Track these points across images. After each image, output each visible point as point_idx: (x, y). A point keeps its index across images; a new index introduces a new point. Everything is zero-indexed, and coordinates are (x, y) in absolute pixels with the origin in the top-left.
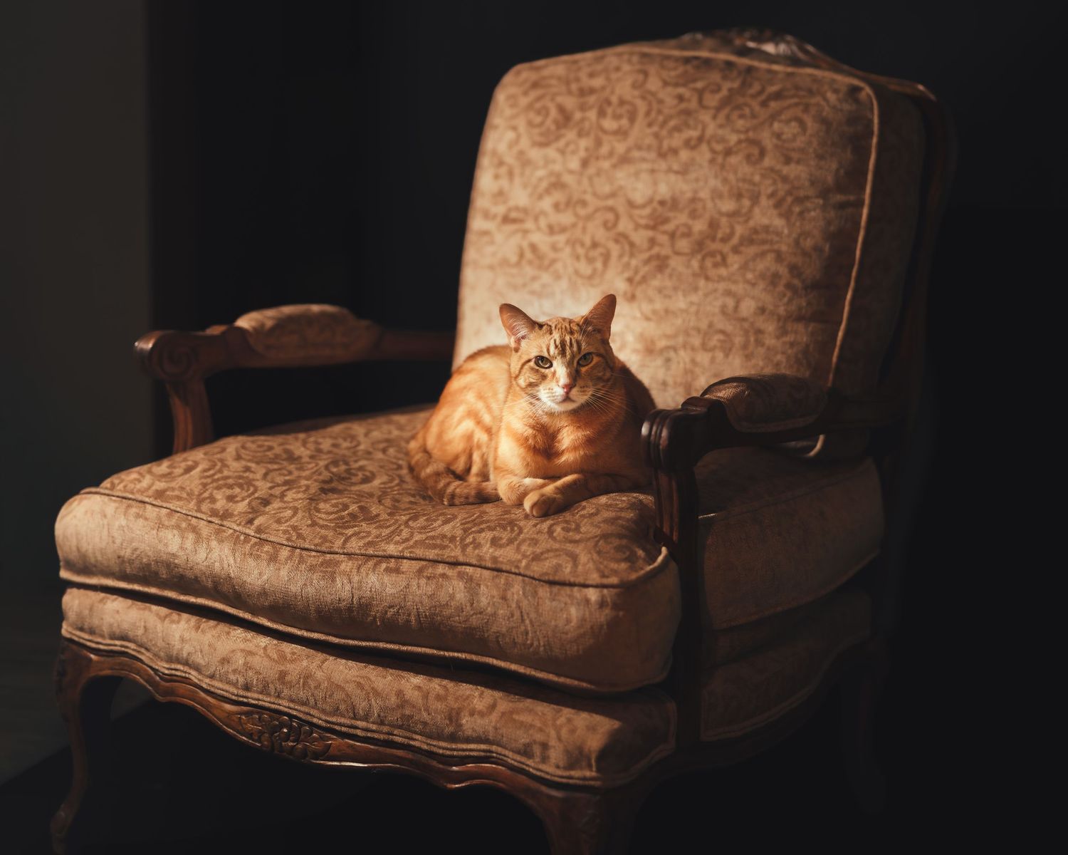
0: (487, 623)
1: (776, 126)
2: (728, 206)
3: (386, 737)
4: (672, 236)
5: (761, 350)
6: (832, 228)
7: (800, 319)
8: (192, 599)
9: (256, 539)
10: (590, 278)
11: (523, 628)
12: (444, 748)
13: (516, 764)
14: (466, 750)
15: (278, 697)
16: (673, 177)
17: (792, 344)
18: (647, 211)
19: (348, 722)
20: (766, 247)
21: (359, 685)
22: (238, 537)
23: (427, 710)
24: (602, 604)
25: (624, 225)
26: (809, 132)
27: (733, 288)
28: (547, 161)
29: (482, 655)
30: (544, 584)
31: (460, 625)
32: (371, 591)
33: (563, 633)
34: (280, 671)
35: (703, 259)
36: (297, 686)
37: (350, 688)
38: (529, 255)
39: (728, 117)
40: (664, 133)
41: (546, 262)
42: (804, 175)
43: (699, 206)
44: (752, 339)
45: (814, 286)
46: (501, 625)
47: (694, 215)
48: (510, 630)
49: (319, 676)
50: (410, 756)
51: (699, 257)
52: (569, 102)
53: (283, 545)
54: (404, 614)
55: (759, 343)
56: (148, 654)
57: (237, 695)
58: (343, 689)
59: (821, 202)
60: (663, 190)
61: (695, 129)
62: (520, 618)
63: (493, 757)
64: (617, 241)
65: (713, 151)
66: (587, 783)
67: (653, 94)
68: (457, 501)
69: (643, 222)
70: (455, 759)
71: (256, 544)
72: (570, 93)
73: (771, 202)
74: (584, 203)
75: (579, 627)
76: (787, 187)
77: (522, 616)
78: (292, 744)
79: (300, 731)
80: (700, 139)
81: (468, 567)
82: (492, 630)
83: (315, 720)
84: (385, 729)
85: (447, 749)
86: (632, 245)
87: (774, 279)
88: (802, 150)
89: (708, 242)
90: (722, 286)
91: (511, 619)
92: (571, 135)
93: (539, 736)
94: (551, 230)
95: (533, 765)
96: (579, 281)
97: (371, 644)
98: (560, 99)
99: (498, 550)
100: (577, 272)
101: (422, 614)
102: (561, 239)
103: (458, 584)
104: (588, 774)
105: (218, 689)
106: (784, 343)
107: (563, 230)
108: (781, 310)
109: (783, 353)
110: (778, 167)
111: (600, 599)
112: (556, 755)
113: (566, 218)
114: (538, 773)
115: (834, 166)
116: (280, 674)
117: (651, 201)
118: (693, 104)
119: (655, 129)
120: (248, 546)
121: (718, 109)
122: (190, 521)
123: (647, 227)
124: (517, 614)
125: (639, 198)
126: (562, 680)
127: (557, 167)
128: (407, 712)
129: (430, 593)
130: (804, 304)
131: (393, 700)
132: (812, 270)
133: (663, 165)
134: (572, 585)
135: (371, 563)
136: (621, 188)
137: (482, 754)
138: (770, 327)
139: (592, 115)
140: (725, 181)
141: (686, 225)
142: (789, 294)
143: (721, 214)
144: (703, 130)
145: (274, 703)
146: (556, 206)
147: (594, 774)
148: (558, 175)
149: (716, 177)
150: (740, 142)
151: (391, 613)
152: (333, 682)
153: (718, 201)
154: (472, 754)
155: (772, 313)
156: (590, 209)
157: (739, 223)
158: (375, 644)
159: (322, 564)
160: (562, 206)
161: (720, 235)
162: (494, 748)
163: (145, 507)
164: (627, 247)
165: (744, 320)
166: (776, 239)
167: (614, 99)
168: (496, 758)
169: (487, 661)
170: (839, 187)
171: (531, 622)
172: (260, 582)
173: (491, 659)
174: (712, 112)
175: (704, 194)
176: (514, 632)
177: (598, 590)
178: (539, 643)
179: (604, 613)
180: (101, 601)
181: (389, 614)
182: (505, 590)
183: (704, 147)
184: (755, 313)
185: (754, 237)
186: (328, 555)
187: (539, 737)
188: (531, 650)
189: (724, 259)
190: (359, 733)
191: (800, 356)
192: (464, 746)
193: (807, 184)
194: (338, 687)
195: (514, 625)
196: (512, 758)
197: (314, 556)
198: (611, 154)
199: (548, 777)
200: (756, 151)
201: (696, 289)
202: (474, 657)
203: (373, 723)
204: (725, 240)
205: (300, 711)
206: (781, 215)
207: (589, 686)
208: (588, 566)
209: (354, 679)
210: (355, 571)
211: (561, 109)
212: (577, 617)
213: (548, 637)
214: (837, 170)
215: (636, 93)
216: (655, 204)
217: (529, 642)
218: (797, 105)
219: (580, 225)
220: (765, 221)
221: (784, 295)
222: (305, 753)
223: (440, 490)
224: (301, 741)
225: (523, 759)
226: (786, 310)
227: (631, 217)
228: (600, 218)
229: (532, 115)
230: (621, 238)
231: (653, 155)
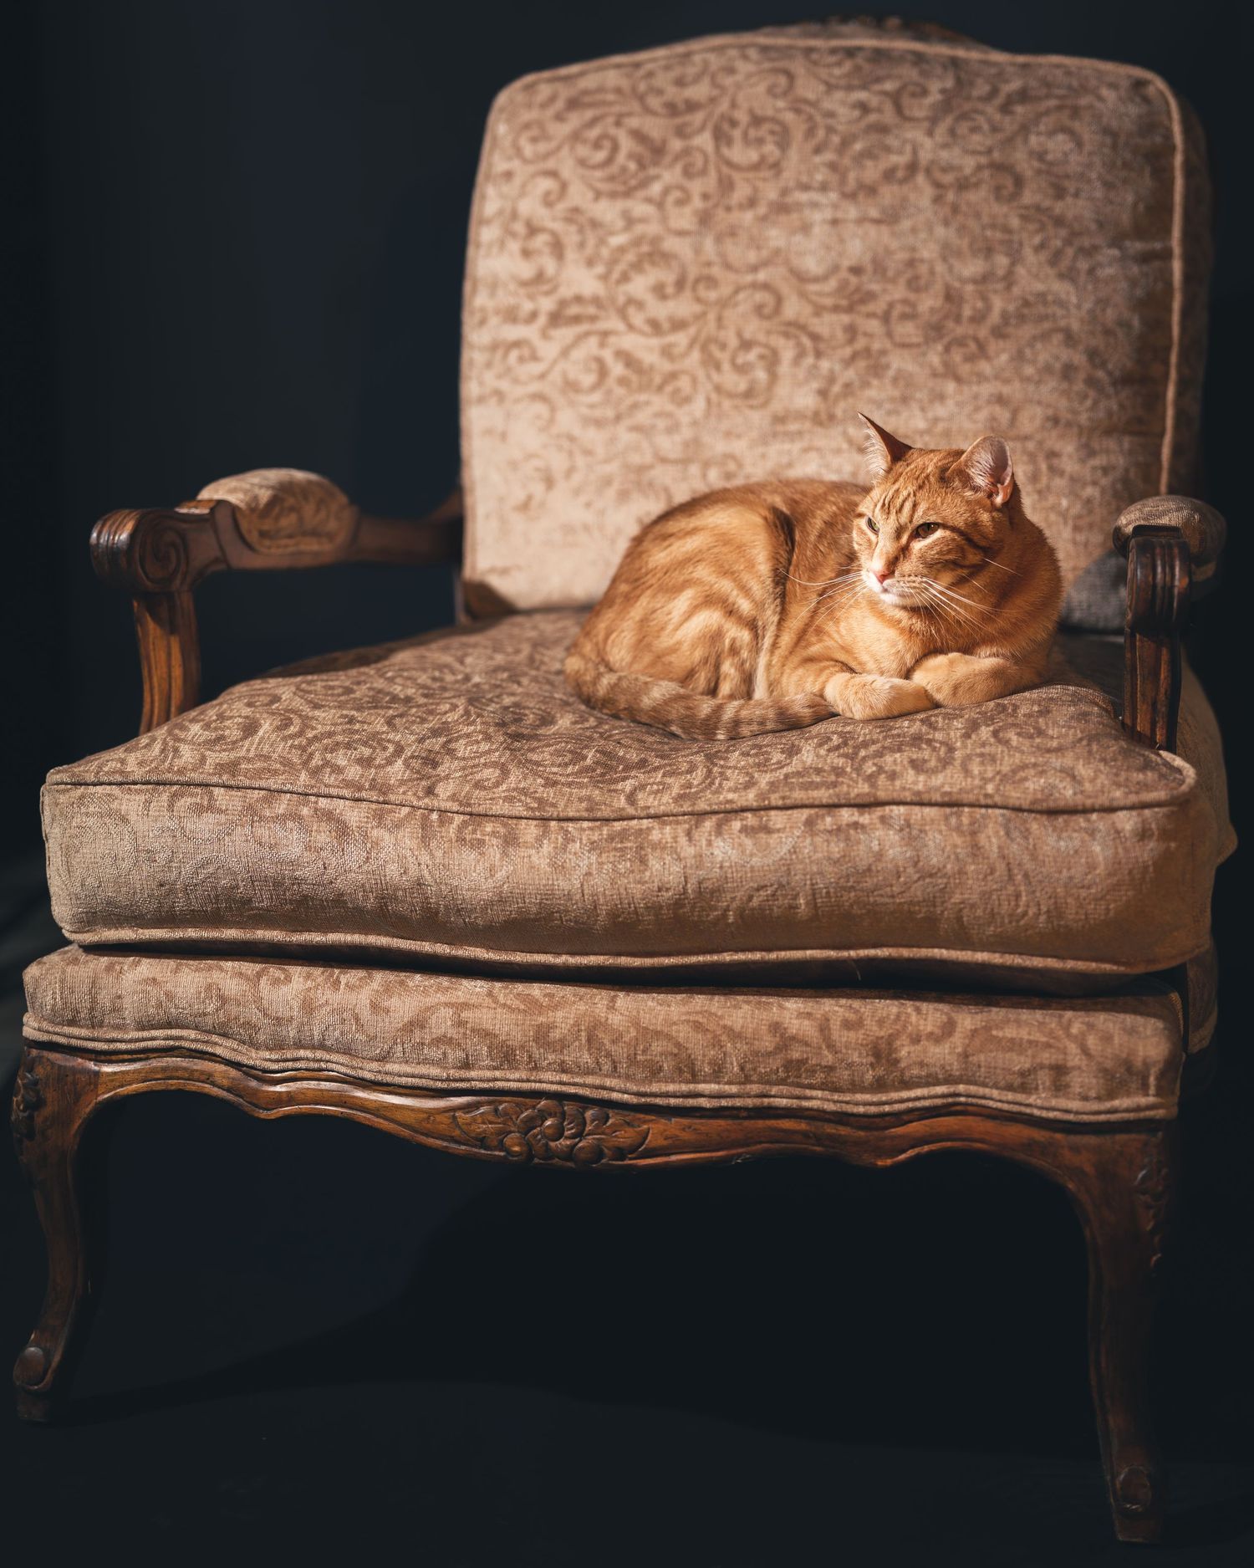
0: (942, 890)
1: (1033, 140)
2: (972, 267)
3: (757, 1101)
4: (886, 318)
5: (1059, 483)
6: (1139, 292)
7: (1109, 432)
8: (316, 938)
9: (462, 817)
10: (749, 394)
11: (1011, 889)
12: (865, 1104)
13: (1006, 1107)
14: (909, 1100)
15: (536, 1068)
16: (872, 230)
17: (1105, 470)
18: (833, 284)
19: (684, 1088)
20: (1047, 325)
21: (697, 1026)
22: (425, 818)
23: (831, 1046)
24: (1143, 834)
25: (793, 308)
26: (1088, 148)
27: (1006, 390)
28: (630, 221)
29: (919, 947)
30: (1038, 816)
31: (891, 900)
32: (721, 867)
33: (1083, 887)
34: (538, 1026)
35: (947, 349)
36: (577, 1043)
37: (683, 1033)
38: (617, 369)
39: (952, 132)
40: (846, 161)
41: (657, 380)
42: (1088, 214)
43: (923, 269)
44: (1044, 467)
45: (1124, 380)
46: (970, 891)
47: (914, 284)
48: (986, 896)
49: (616, 1022)
50: (803, 1126)
51: (940, 347)
52: (655, 127)
53: (521, 818)
54: (785, 896)
55: (1054, 471)
56: (229, 1043)
57: (448, 1080)
58: (669, 1037)
59: (1115, 252)
60: (856, 248)
61: (900, 152)
62: (1006, 873)
63: (960, 1104)
64: (787, 335)
65: (938, 185)
66: (1142, 1115)
67: (814, 104)
68: (745, 730)
69: (828, 302)
70: (887, 1118)
71: (465, 824)
72: (648, 111)
73: (1044, 256)
74: (711, 282)
75: (1110, 875)
76: (1063, 232)
77: (1009, 870)
78: (568, 1143)
79: (584, 1118)
80: (912, 168)
81: (894, 808)
82: (953, 900)
83: (615, 1096)
84: (755, 1088)
85: (872, 1104)
86: (815, 337)
87: (1068, 372)
88: (1082, 177)
89: (950, 324)
90: (986, 390)
91: (990, 878)
92: (670, 175)
93: (1047, 1055)
94: (655, 326)
95: (1039, 1102)
96: (727, 404)
97: (701, 958)
98: (634, 122)
99: (933, 778)
100: (718, 389)
101: (821, 893)
102: (681, 339)
103: (887, 835)
104: (1143, 1101)
105: (400, 1076)
106: (1094, 469)
107: (678, 325)
108: (1084, 418)
109: (1095, 483)
110: (1047, 203)
111: (1139, 826)
112: (1083, 1079)
113: (683, 307)
114: (1051, 1115)
115: (1130, 198)
116: (538, 1032)
117: (836, 268)
118: (889, 116)
119: (829, 156)
120: (452, 830)
121: (934, 121)
122: (316, 803)
123: (836, 309)
124: (1001, 868)
125: (812, 265)
126: (1070, 964)
127: (653, 229)
128: (796, 1055)
129: (838, 856)
130: (1115, 407)
131: (768, 1043)
132: (1120, 358)
133: (851, 212)
134: (1085, 811)
135: (709, 824)
136: (777, 252)
137: (939, 1102)
138: (1068, 448)
139: (704, 140)
140: (962, 230)
141: (905, 302)
142: (1092, 393)
143: (964, 281)
144: (915, 152)
145: (528, 1081)
146: (659, 291)
147: (1151, 1100)
148: (655, 241)
149: (946, 223)
150: (979, 168)
151: (761, 899)
152: (646, 1029)
153: (953, 261)
154: (918, 1104)
155: (1069, 424)
156: (725, 290)
157: (996, 292)
158: (715, 958)
159: (611, 838)
160: (670, 290)
161: (967, 312)
162: (961, 1088)
163: (211, 793)
164: (806, 341)
165: (1026, 438)
166: (1060, 312)
167: (742, 116)
168: (966, 1104)
169: (930, 955)
170: (1139, 232)
171: (1026, 876)
172: (490, 883)
173: (936, 950)
174: (926, 124)
175: (928, 252)
176: (994, 897)
177: (1134, 813)
178: (1039, 910)
179: (1149, 848)
180: (109, 968)
181: (755, 902)
182: (974, 833)
183: (920, 179)
184: (1043, 428)
185: (1026, 311)
186: (616, 824)
187: (1046, 1057)
188: (1022, 923)
189: (982, 347)
190: (704, 1103)
191: (1119, 486)
192: (905, 1094)
193: (1093, 227)
194: (658, 1034)
195: (995, 887)
196: (998, 1098)
197: (591, 829)
198: (752, 203)
199: (1071, 1117)
200: (1009, 183)
201: (941, 397)
202: (906, 953)
203: (730, 1083)
204: (978, 318)
205: (584, 1085)
206: (1061, 276)
207: (1115, 968)
208: (1099, 781)
209: (684, 1018)
210: (683, 840)
211: (639, 136)
212: (1105, 859)
213: (1056, 897)
214: (1135, 205)
215: (781, 104)
216: (844, 274)
217: (1019, 910)
218: (1060, 108)
219: (712, 316)
220: (1039, 287)
221: (1086, 397)
222: (598, 1153)
223: (708, 718)
224: (588, 1134)
225: (1020, 1097)
226: (1090, 419)
227: (803, 295)
228: (745, 302)
229: (583, 151)
230: (794, 328)
231: (833, 196)
